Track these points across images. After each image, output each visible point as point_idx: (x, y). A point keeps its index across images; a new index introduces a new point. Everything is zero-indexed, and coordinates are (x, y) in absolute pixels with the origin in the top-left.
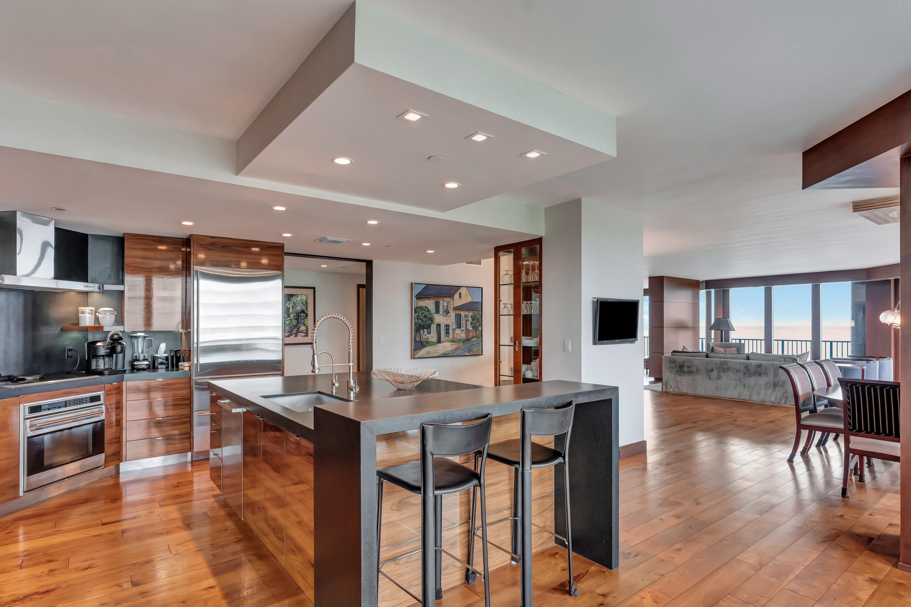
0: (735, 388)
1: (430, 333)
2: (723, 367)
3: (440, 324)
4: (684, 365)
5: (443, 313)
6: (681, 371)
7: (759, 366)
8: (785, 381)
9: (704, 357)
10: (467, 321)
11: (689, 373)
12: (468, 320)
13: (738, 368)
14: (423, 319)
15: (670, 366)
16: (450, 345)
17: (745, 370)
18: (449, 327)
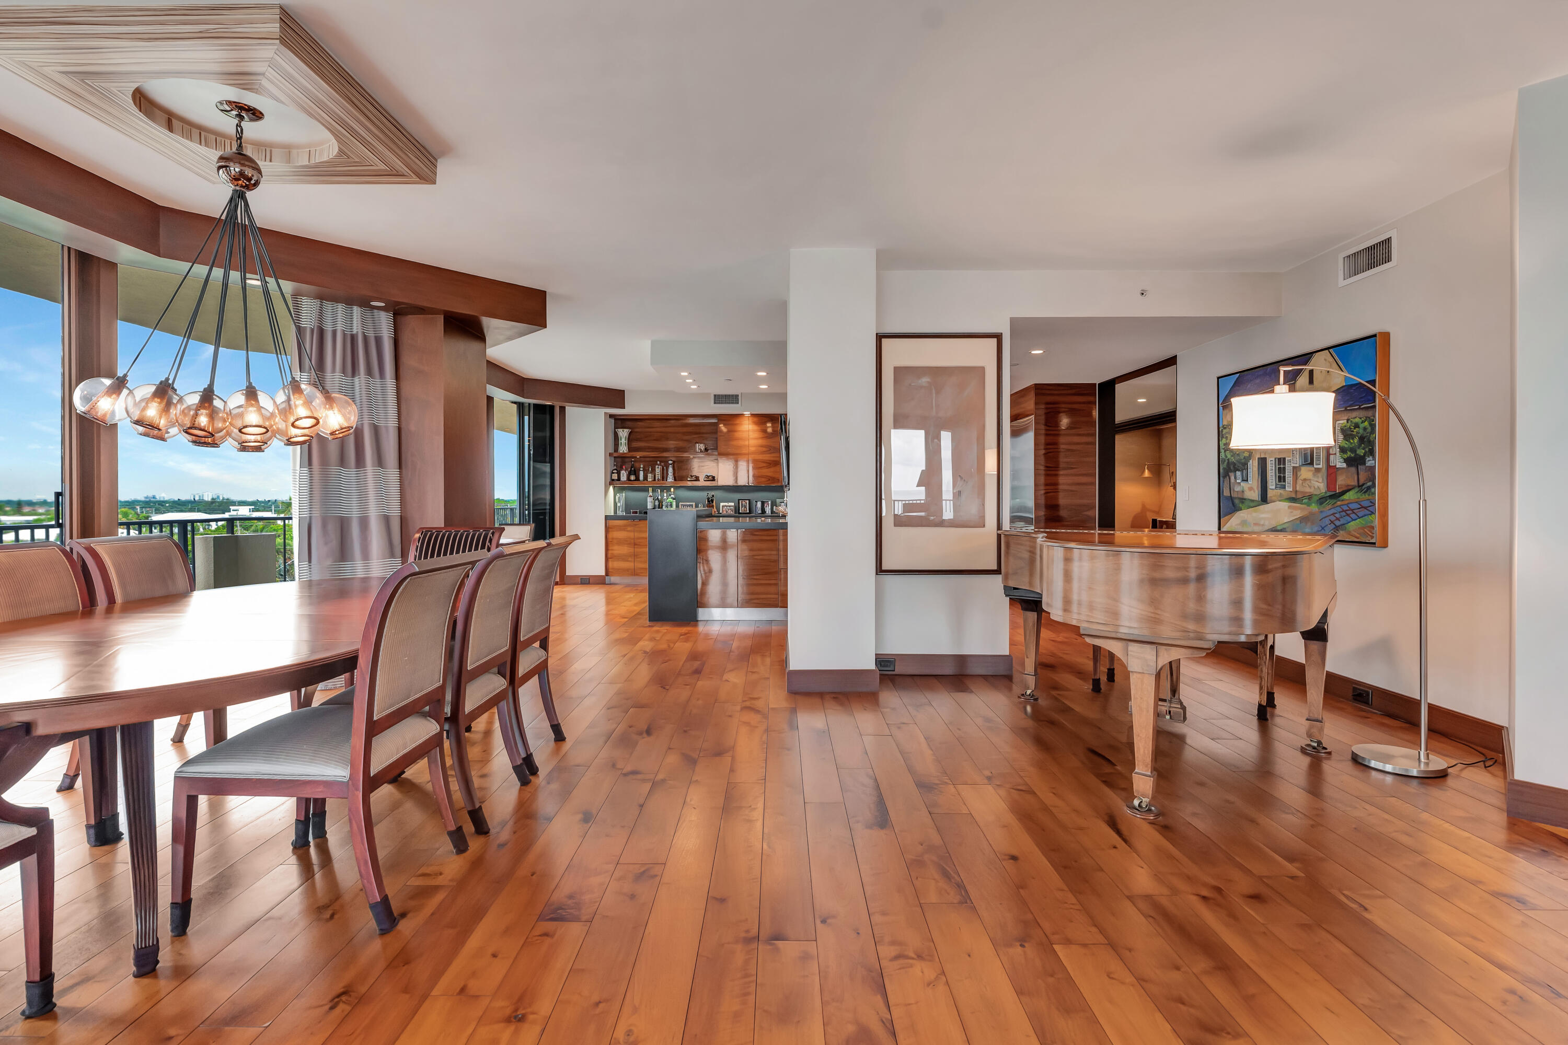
1: (1247, 480)
3: (1266, 458)
16: (1287, 508)
18: (1284, 464)
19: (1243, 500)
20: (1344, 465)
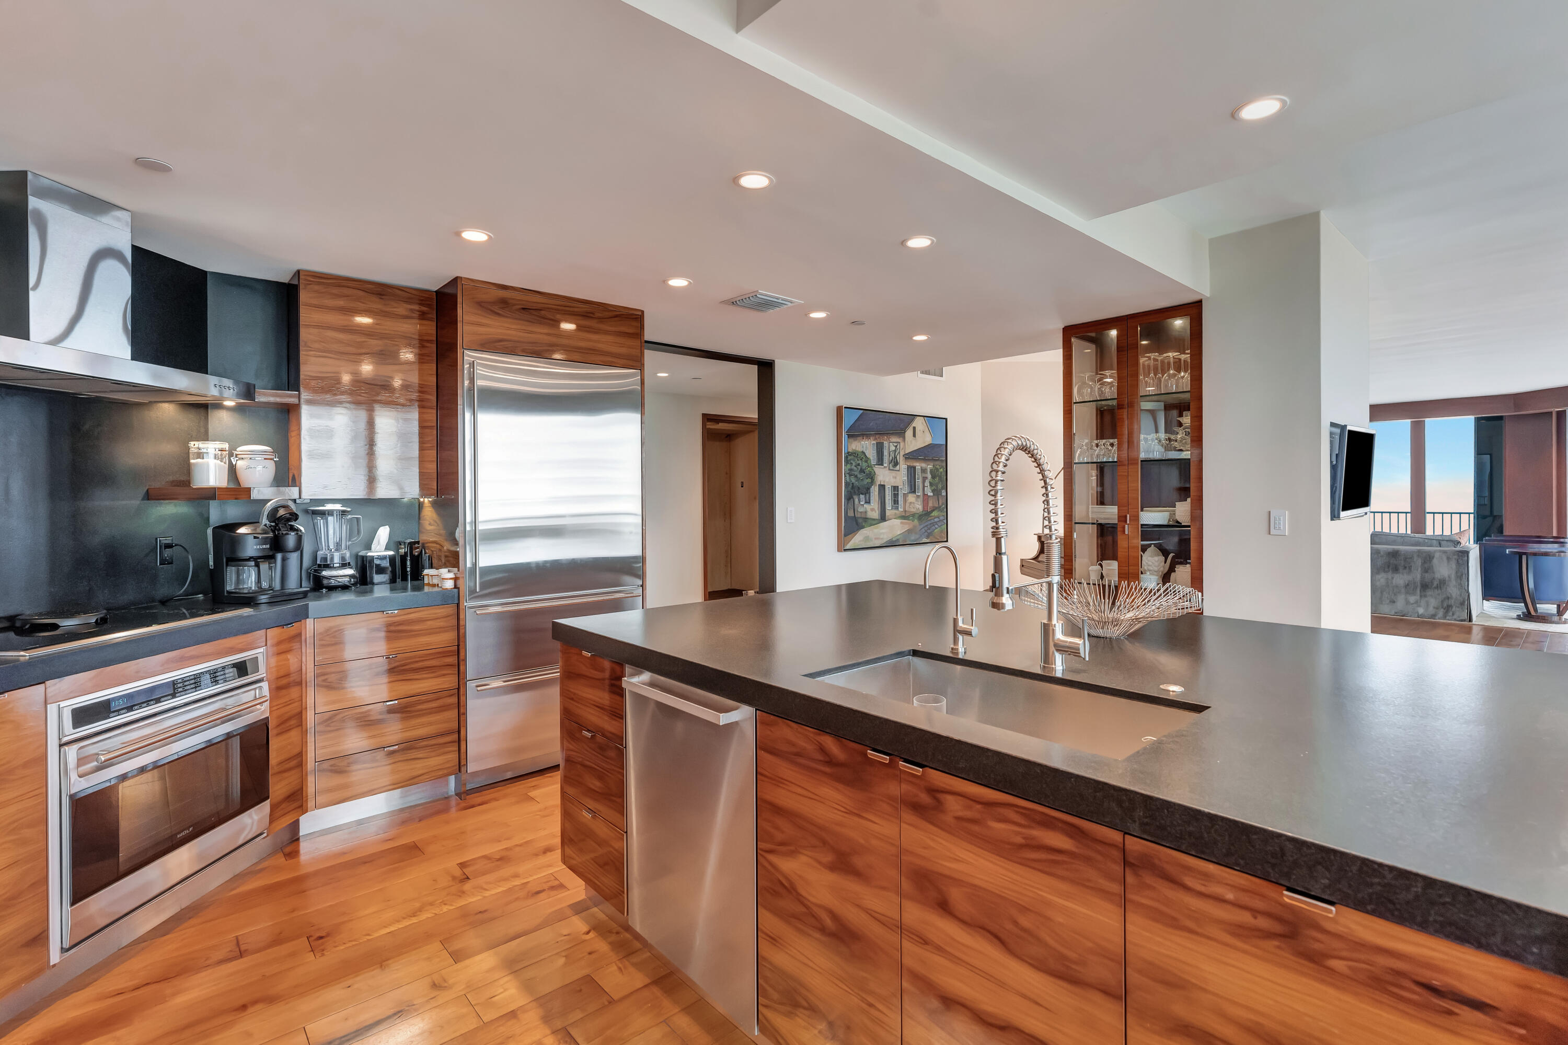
1: (869, 503)
3: (885, 485)
5: (890, 463)
7: (1396, 554)
8: (1445, 580)
10: (925, 479)
12: (927, 478)
14: (859, 476)
16: (899, 523)
18: (898, 491)
19: (866, 519)
20: (932, 494)
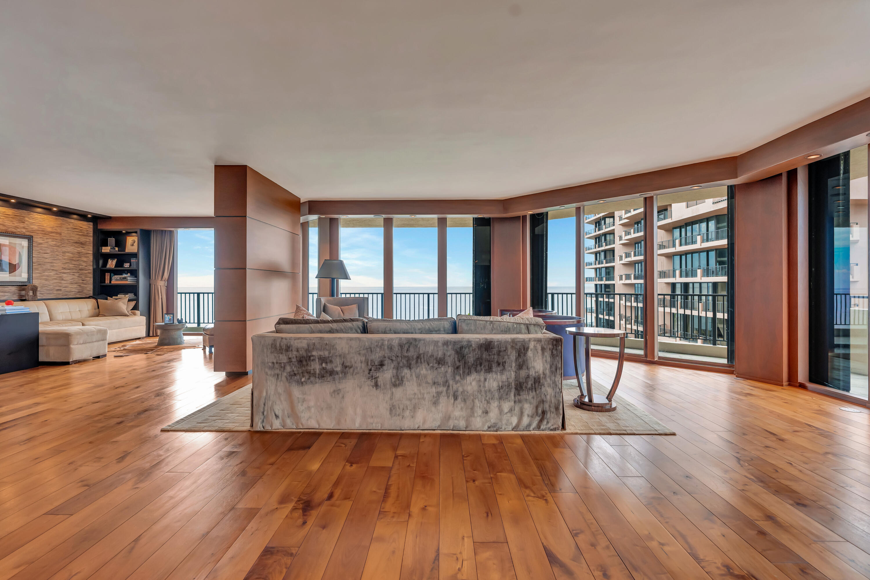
0: (435, 403)
2: (406, 354)
4: (310, 357)
6: (303, 373)
7: (487, 346)
8: (539, 378)
9: (358, 333)
11: (323, 377)
13: (440, 354)
15: (275, 361)
17: (456, 359)
